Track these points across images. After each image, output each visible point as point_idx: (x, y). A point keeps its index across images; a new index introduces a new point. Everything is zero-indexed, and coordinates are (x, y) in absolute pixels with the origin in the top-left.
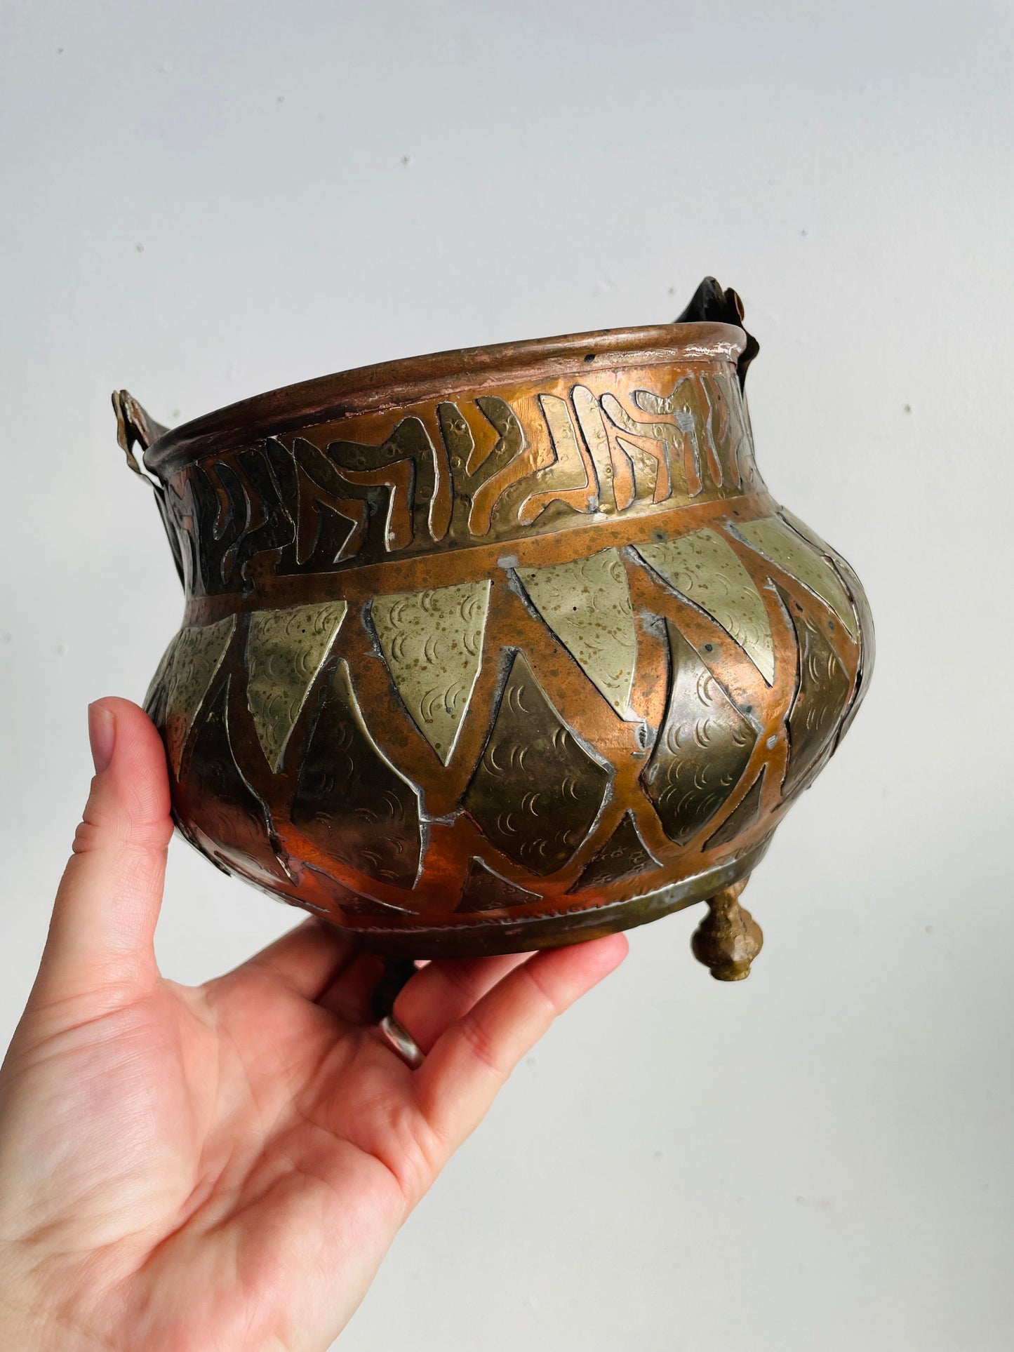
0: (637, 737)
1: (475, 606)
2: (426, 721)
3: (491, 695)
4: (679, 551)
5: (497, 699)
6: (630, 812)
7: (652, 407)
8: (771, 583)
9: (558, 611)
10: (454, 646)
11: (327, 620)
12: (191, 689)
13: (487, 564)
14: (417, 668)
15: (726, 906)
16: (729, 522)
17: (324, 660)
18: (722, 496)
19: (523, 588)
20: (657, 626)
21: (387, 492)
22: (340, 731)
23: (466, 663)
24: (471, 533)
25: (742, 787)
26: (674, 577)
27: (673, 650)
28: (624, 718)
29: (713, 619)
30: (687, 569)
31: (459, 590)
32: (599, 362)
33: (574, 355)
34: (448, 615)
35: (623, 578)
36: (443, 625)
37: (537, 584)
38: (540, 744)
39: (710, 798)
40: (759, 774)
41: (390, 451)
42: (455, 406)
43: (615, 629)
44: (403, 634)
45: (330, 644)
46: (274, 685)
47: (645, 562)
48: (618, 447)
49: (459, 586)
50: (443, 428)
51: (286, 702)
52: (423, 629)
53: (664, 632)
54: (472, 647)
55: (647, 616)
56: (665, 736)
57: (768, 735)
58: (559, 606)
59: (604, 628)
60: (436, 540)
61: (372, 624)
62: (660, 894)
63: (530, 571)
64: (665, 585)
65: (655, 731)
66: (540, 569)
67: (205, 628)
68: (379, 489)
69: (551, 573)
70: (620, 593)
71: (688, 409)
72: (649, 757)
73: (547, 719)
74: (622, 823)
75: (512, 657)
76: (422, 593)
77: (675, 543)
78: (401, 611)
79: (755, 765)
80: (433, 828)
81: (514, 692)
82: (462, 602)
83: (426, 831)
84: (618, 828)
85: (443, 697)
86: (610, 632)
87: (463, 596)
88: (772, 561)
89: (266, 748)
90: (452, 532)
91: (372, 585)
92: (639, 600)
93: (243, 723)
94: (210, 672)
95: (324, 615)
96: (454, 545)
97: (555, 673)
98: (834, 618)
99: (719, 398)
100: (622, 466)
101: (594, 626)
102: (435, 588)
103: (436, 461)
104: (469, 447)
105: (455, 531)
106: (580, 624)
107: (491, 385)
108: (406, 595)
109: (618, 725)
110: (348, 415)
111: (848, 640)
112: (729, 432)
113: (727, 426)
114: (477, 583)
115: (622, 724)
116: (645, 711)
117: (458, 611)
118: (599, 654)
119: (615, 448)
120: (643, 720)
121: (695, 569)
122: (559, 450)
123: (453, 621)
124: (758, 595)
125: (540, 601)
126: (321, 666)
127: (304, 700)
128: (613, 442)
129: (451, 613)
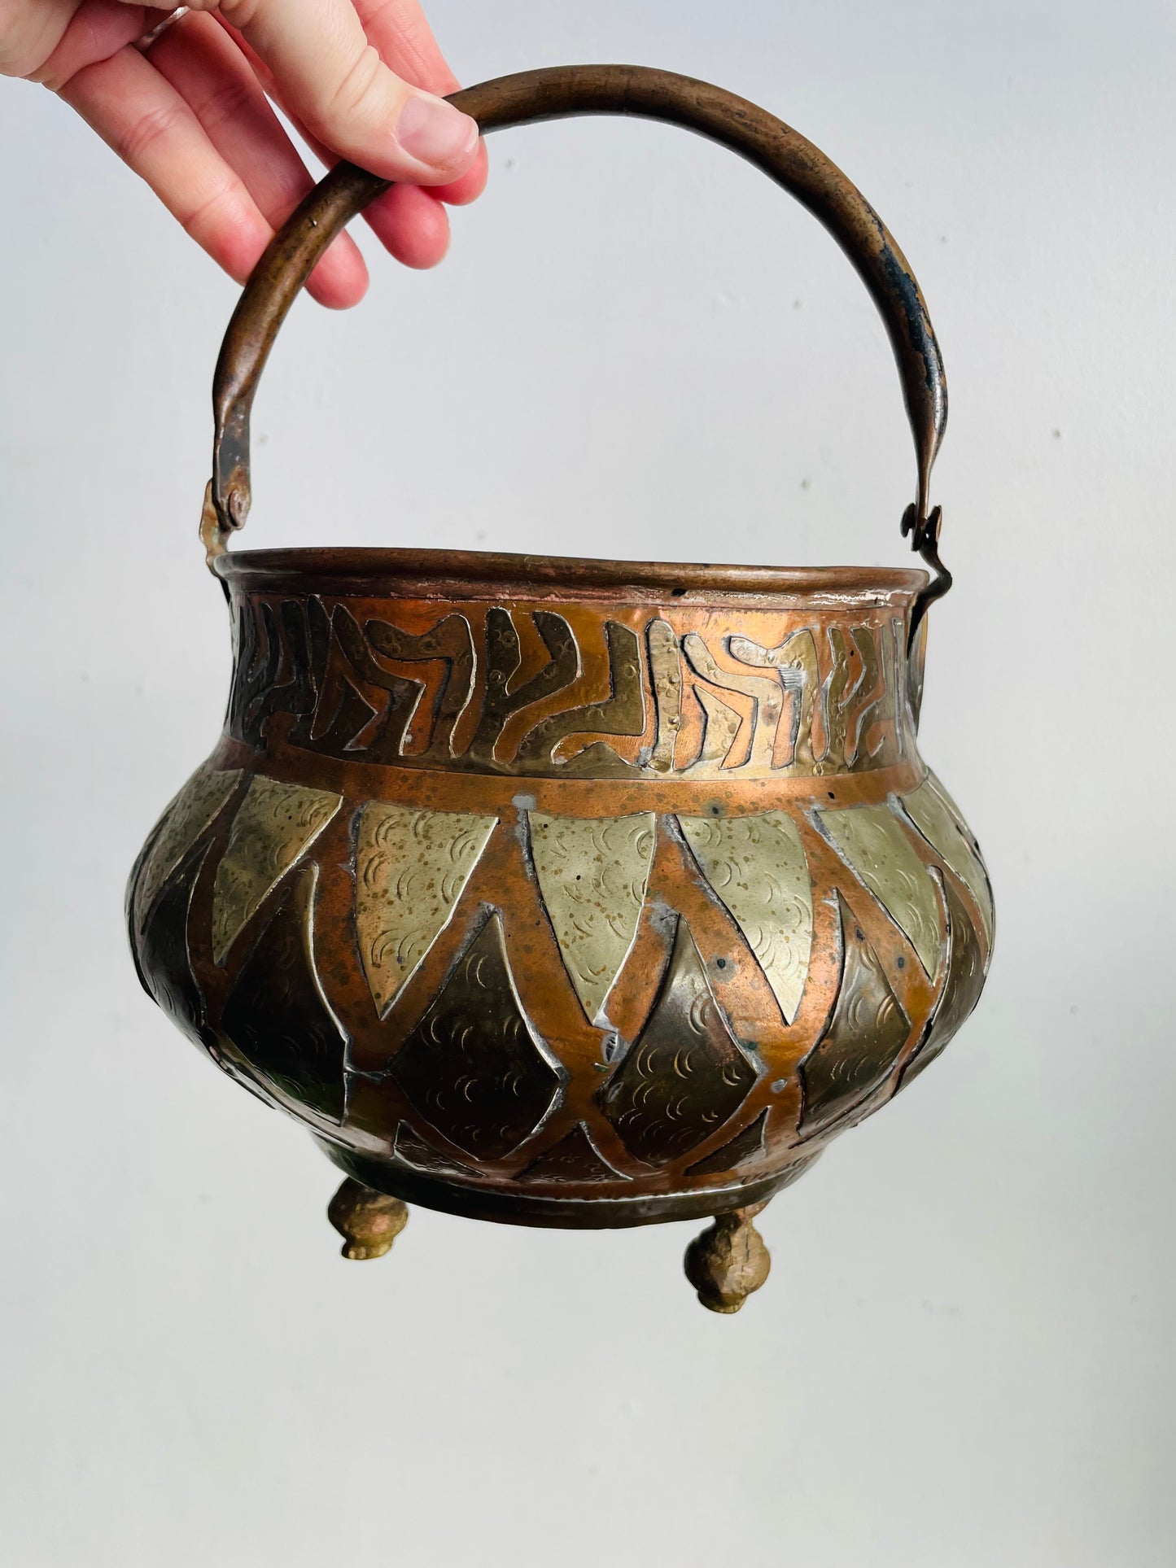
0: (604, 1048)
1: (469, 845)
2: (374, 964)
3: (451, 954)
4: (731, 833)
5: (456, 961)
6: (583, 1124)
7: (749, 657)
8: (835, 897)
9: (557, 877)
10: (431, 886)
11: (316, 813)
12: (179, 838)
13: (500, 799)
14: (383, 900)
16: (817, 807)
17: (299, 858)
18: (819, 771)
19: (529, 838)
20: (667, 923)
21: (415, 689)
22: (285, 946)
23: (436, 910)
24: (494, 758)
25: (733, 1125)
26: (712, 866)
27: (675, 958)
28: (594, 1022)
29: (739, 929)
30: (732, 859)
31: (458, 821)
32: (689, 599)
33: (661, 585)
34: (436, 848)
35: (650, 854)
36: (427, 858)
37: (545, 837)
38: (488, 1025)
39: (687, 1131)
40: (758, 1116)
41: (428, 645)
42: (509, 614)
43: (615, 914)
44: (382, 856)
45: (311, 841)
46: (244, 868)
47: (684, 838)
48: (693, 696)
49: (461, 816)
51: (247, 893)
52: (404, 857)
53: (673, 932)
54: (449, 892)
55: (660, 906)
56: (639, 1053)
57: (774, 1078)
58: (561, 871)
59: (603, 911)
60: (453, 756)
61: (356, 830)
62: (634, 1205)
63: (545, 819)
64: (697, 872)
65: (627, 1046)
66: (557, 819)
68: (407, 684)
69: (567, 828)
70: (638, 870)
71: (800, 663)
72: (613, 1072)
73: (503, 1001)
74: (572, 1133)
75: (491, 916)
76: (420, 813)
77: (730, 822)
78: (390, 828)
79: (752, 1106)
80: (355, 1080)
81: (475, 961)
82: (457, 836)
83: (350, 1080)
84: (568, 1137)
85: (399, 942)
86: (608, 917)
87: (461, 830)
88: (851, 867)
89: (215, 936)
90: (472, 754)
91: (372, 788)
92: (659, 885)
93: (205, 899)
94: (200, 826)
95: (316, 806)
96: (471, 767)
97: (528, 949)
98: (910, 955)
99: (852, 654)
100: (692, 719)
101: (592, 904)
102: (436, 811)
103: (474, 670)
104: (514, 663)
105: (477, 753)
106: (577, 899)
107: (554, 600)
108: (402, 810)
109: (584, 1028)
110: (393, 594)
111: (922, 982)
112: (858, 695)
113: (857, 686)
114: (482, 818)
115: (589, 1028)
116: (621, 1019)
117: (449, 847)
118: (587, 940)
119: (688, 697)
120: (617, 1030)
121: (741, 861)
122: (619, 688)
123: (439, 856)
124: (810, 909)
125: (542, 858)
126: (293, 864)
127: (264, 897)
128: (688, 690)
129: (441, 846)
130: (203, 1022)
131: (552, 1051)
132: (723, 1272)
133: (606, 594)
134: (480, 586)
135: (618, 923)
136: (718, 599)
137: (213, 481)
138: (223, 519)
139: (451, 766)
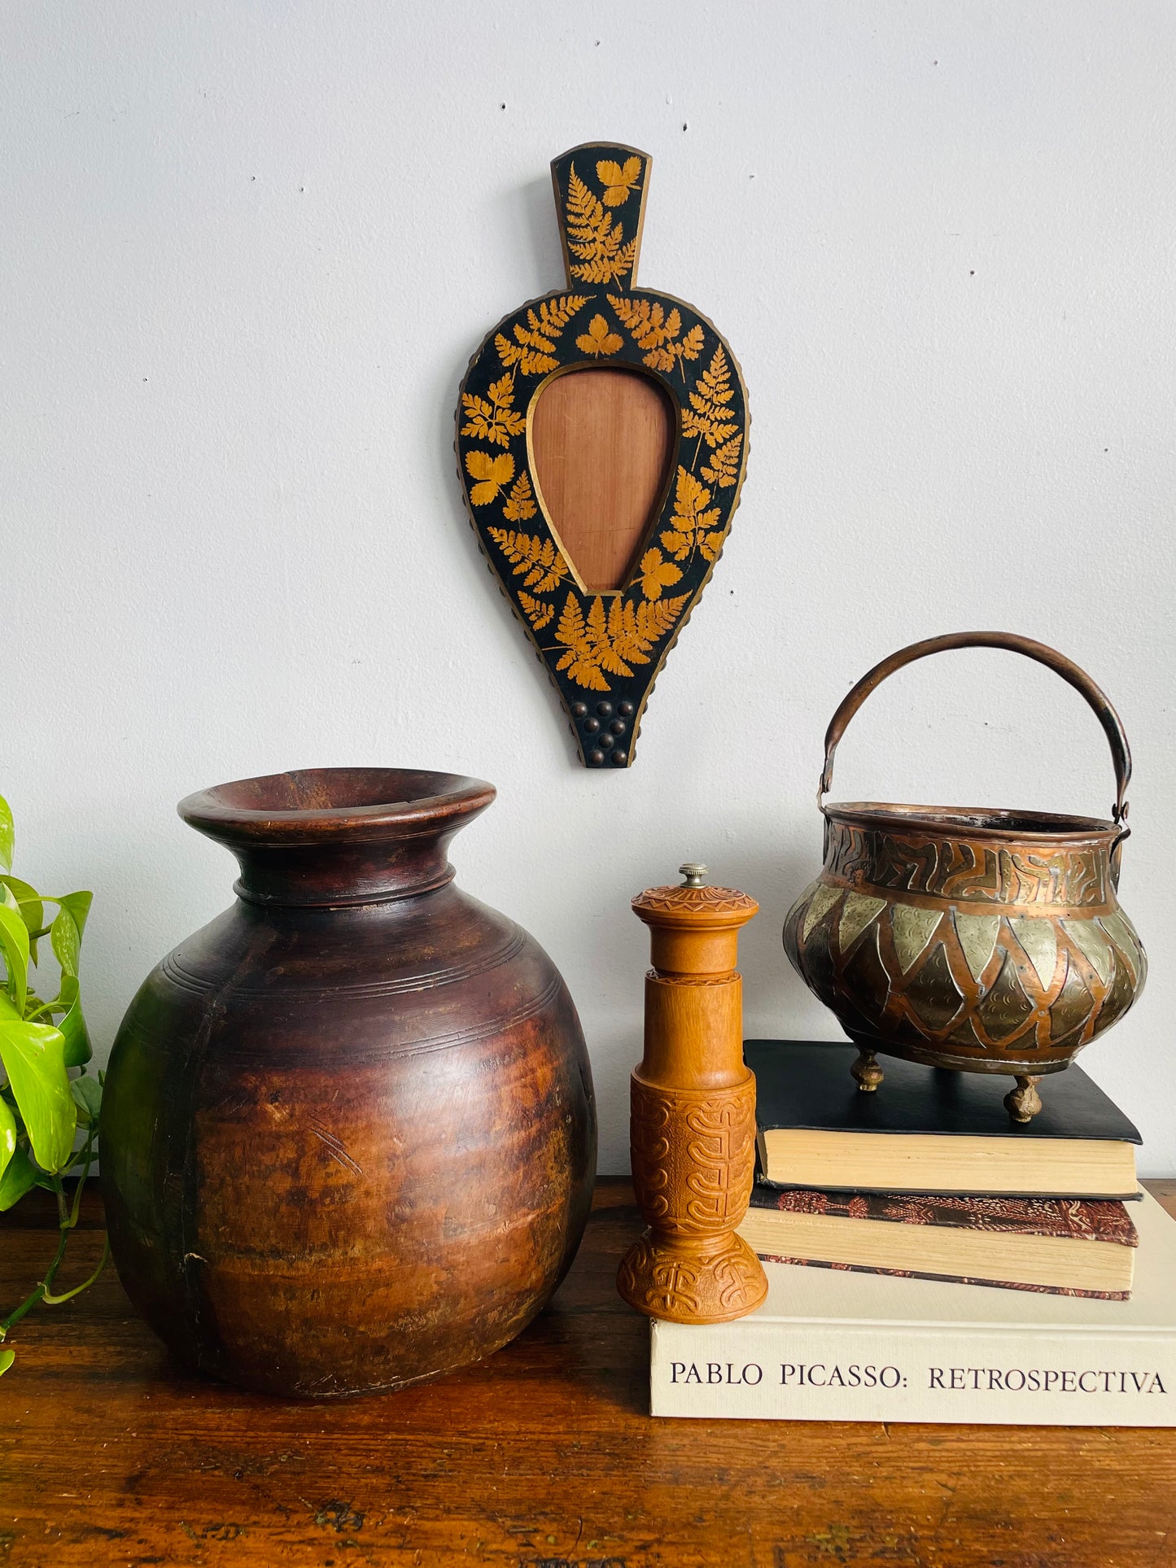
0: (979, 991)
1: (934, 921)
2: (901, 956)
3: (928, 956)
4: (1028, 925)
5: (930, 959)
6: (970, 1017)
8: (1066, 950)
9: (965, 934)
10: (921, 934)
11: (877, 906)
13: (944, 907)
14: (904, 936)
16: (1062, 919)
17: (872, 921)
18: (1064, 906)
19: (955, 920)
20: (1003, 952)
21: (916, 866)
22: (869, 947)
23: (923, 941)
24: (943, 892)
26: (1020, 935)
27: (1006, 964)
28: (976, 982)
29: (1029, 957)
30: (1028, 933)
31: (930, 912)
32: (1016, 844)
34: (922, 921)
35: (998, 929)
36: (920, 923)
37: (961, 920)
38: (940, 979)
40: (1034, 1024)
41: (921, 853)
42: (950, 845)
43: (985, 948)
44: (903, 922)
45: (876, 916)
46: (850, 923)
47: (1010, 925)
48: (1016, 875)
50: (943, 851)
51: (852, 931)
52: (911, 923)
53: (1005, 955)
54: (927, 936)
55: (1001, 947)
56: (991, 995)
57: (1040, 1010)
58: (966, 932)
59: (981, 946)
60: (928, 890)
61: (893, 913)
63: (961, 914)
64: (1015, 937)
65: (987, 991)
66: (964, 915)
67: (830, 889)
68: (912, 865)
69: (968, 918)
70: (994, 934)
72: (982, 999)
73: (945, 972)
75: (941, 945)
76: (916, 909)
77: (1028, 921)
78: (905, 913)
80: (892, 995)
81: (936, 958)
82: (929, 918)
83: (889, 996)
84: (965, 1025)
85: (910, 951)
86: (983, 948)
87: (931, 916)
88: (1074, 941)
89: (841, 943)
91: (898, 899)
92: (1000, 940)
93: (835, 932)
95: (877, 904)
96: (934, 895)
97: (955, 956)
98: (1095, 975)
99: (1079, 863)
100: (1015, 884)
101: (977, 944)
102: (921, 908)
103: (937, 862)
104: (951, 861)
105: (936, 890)
106: (972, 941)
107: (966, 842)
108: (909, 907)
109: (973, 983)
110: (909, 834)
112: (1082, 878)
113: (1082, 874)
114: (938, 912)
116: (986, 983)
117: (927, 921)
118: (975, 955)
119: (1014, 876)
120: (984, 985)
121: (1031, 934)
122: (989, 871)
123: (924, 924)
124: (1056, 953)
125: (960, 927)
126: (870, 923)
127: (860, 933)
128: (1014, 873)
129: (924, 920)
131: (961, 990)
132: (1021, 1103)
133: (986, 840)
134: (941, 834)
135: (985, 951)
136: (1026, 844)
137: (823, 775)
138: (825, 789)
139: (927, 894)
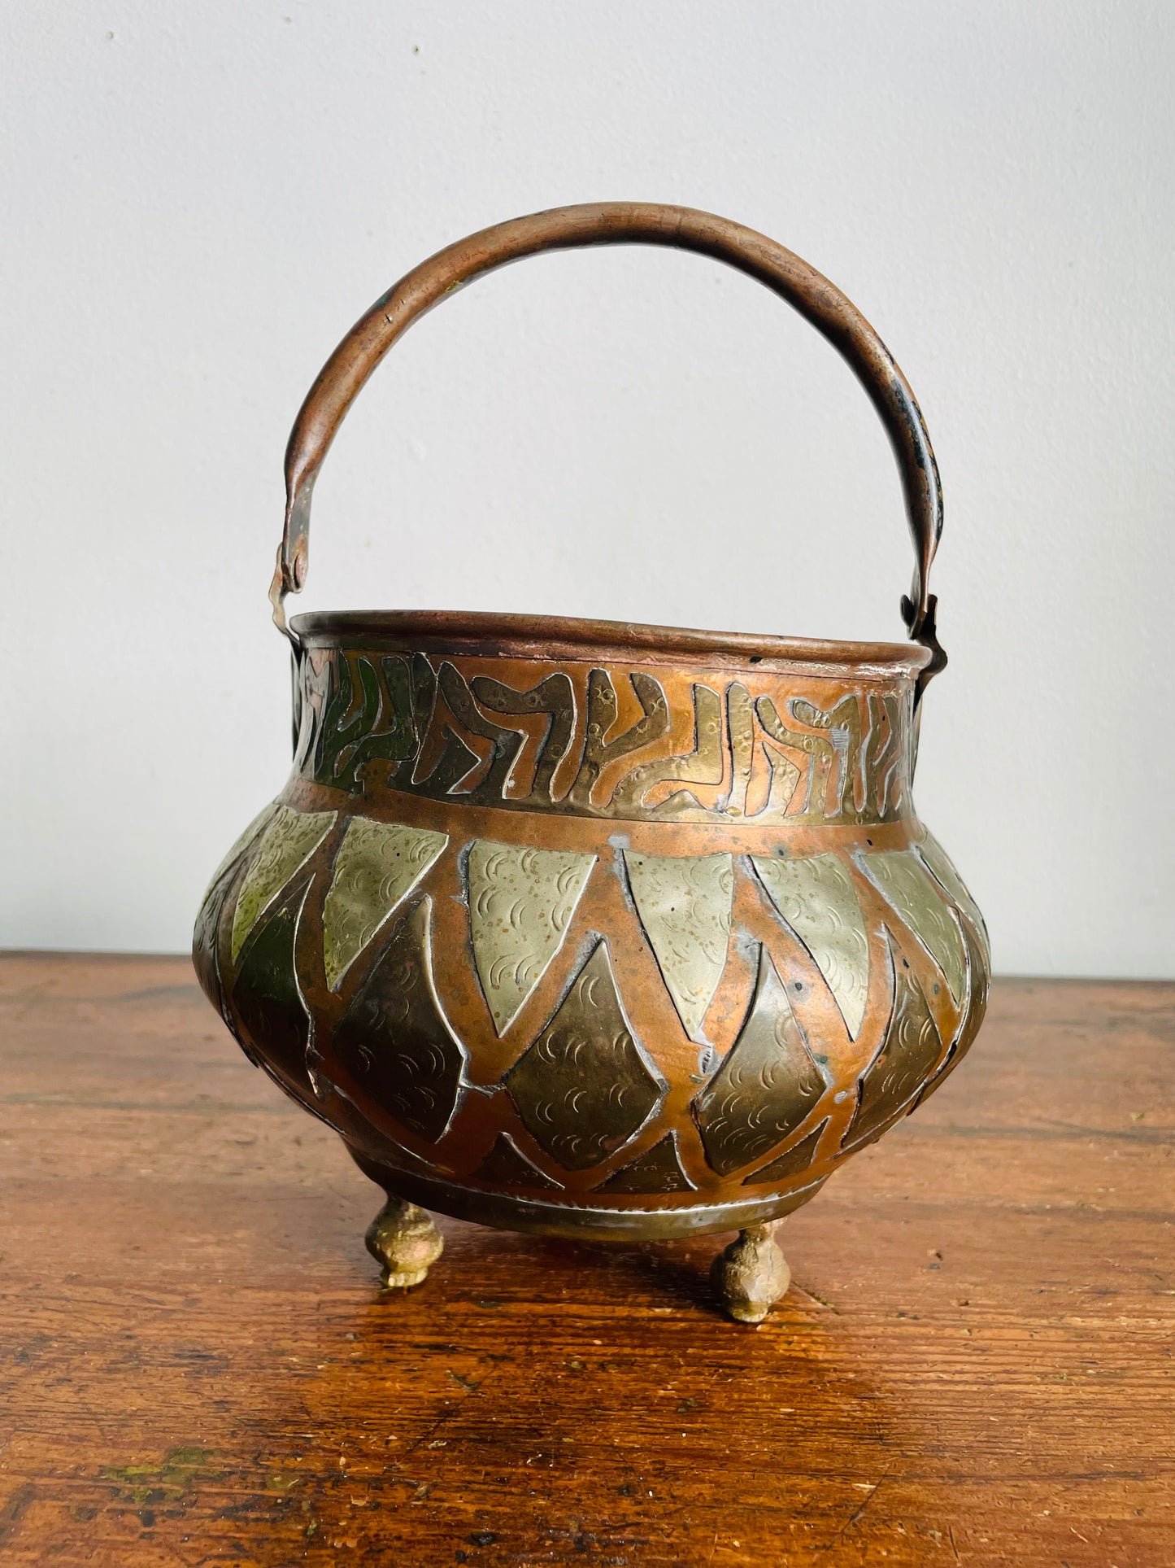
0: (700, 1061)
1: (574, 879)
2: (493, 986)
3: (564, 977)
4: (797, 873)
5: (569, 983)
6: (674, 1132)
7: (808, 718)
8: (883, 929)
9: (655, 909)
10: (542, 916)
11: (424, 851)
12: (272, 875)
13: (597, 839)
14: (498, 928)
15: (758, 1239)
16: (859, 852)
17: (410, 890)
18: (860, 821)
19: (627, 873)
20: (751, 950)
21: (519, 739)
22: (405, 968)
23: (549, 937)
24: (591, 802)
25: (798, 1135)
26: (783, 901)
27: (761, 981)
28: (691, 1037)
29: (811, 957)
30: (799, 895)
31: (562, 858)
32: (763, 666)
33: (740, 654)
34: (544, 882)
35: (730, 889)
36: (536, 890)
37: (641, 873)
38: (600, 1041)
39: (761, 1139)
40: (819, 1125)
41: (533, 700)
42: (608, 675)
43: (707, 942)
44: (494, 889)
45: (421, 876)
46: (354, 900)
47: (758, 876)
48: (762, 751)
49: (563, 854)
50: (591, 693)
51: (360, 923)
52: (515, 889)
53: (757, 958)
54: (559, 922)
55: (744, 935)
56: (730, 1067)
57: (839, 1090)
58: (657, 903)
59: (697, 938)
60: (553, 800)
61: (465, 865)
63: (640, 858)
64: (772, 906)
65: (720, 1059)
66: (649, 857)
67: (303, 815)
68: (511, 734)
69: (659, 865)
70: (722, 905)
71: (845, 728)
72: (707, 1083)
73: (614, 1019)
74: (663, 1141)
75: (599, 943)
76: (525, 851)
77: (794, 863)
78: (499, 863)
79: (817, 1117)
80: (470, 1094)
81: (587, 982)
82: (562, 871)
83: (463, 1095)
84: (658, 1145)
85: (517, 966)
86: (701, 944)
87: (565, 866)
88: (892, 905)
89: (328, 964)
90: (571, 797)
91: (477, 827)
92: (742, 915)
93: (313, 930)
94: (297, 863)
95: (424, 844)
96: (571, 810)
97: (634, 972)
98: (942, 982)
99: (884, 719)
100: (761, 772)
101: (686, 933)
102: (539, 849)
103: (575, 723)
104: (611, 718)
105: (576, 797)
106: (673, 928)
107: (649, 665)
108: (508, 848)
109: (684, 1043)
110: (501, 654)
111: (952, 1007)
112: (887, 754)
113: (885, 748)
114: (582, 855)
115: (689, 1043)
116: (716, 1036)
117: (556, 880)
118: (684, 964)
119: (758, 752)
120: (711, 1045)
121: (807, 897)
122: (701, 742)
123: (547, 889)
124: (865, 940)
125: (640, 892)
126: (405, 897)
127: (380, 926)
128: (758, 745)
129: (548, 880)
130: (309, 1045)
131: (655, 1063)
133: (695, 659)
134: (582, 650)
135: (709, 950)
136: (787, 667)
137: (283, 545)
138: (288, 581)
139: (551, 809)
